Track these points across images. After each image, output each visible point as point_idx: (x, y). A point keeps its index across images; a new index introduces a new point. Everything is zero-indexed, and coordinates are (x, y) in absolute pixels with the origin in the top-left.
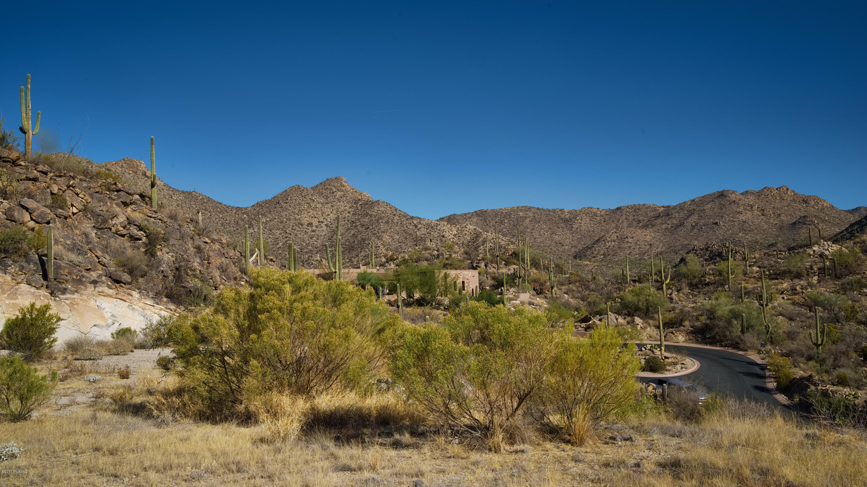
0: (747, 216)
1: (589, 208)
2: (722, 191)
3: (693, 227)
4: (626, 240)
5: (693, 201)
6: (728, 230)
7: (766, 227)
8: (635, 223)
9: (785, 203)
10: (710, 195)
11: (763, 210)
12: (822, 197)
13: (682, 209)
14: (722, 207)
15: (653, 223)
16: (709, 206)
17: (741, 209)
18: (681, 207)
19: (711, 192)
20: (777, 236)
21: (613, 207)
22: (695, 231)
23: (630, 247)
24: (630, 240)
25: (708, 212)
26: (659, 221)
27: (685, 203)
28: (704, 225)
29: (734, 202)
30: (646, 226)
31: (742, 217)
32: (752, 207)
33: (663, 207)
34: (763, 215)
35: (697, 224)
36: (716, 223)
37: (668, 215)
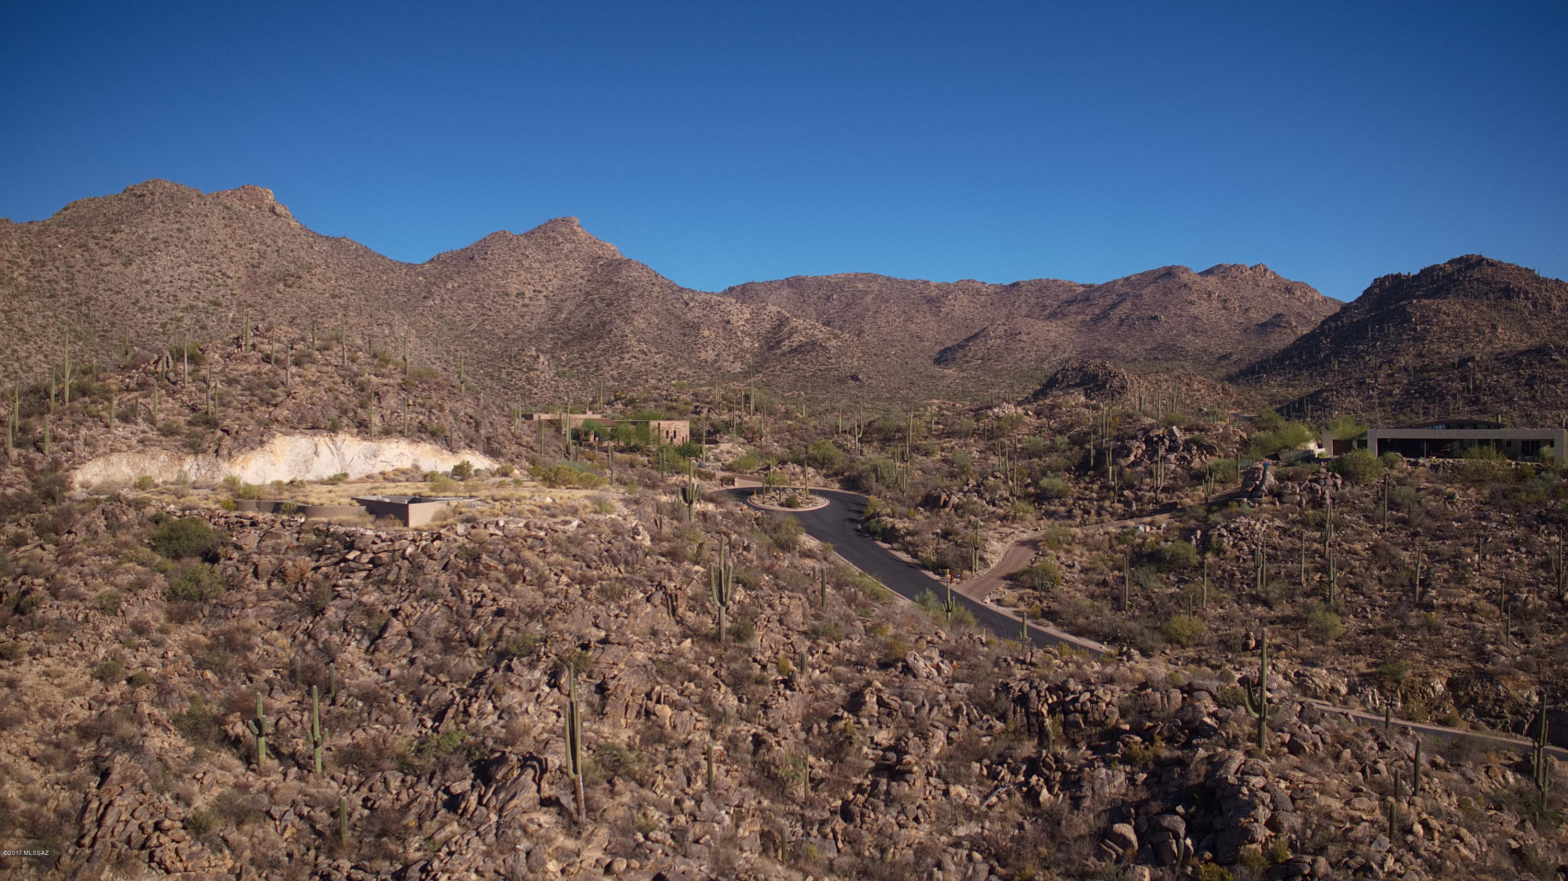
0: (1201, 309)
1: (969, 281)
2: (1171, 268)
3: (1122, 321)
4: (1018, 337)
5: (1127, 279)
6: (1172, 329)
7: (1226, 327)
8: (1038, 310)
9: (1259, 291)
10: (1153, 272)
11: (1225, 301)
12: (1312, 286)
13: (1108, 291)
14: (1167, 292)
15: (1065, 312)
16: (1149, 289)
17: (1194, 297)
18: (1109, 287)
19: (1155, 267)
20: (1240, 342)
21: (1007, 282)
22: (1125, 327)
23: (1022, 349)
24: (1025, 338)
25: (1147, 299)
26: (1073, 308)
27: (1115, 281)
28: (1138, 319)
29: (1185, 285)
30: (1053, 316)
31: (1194, 310)
32: (1210, 295)
33: (1083, 286)
34: (1225, 308)
35: (1127, 317)
36: (1155, 318)
37: (1088, 299)
